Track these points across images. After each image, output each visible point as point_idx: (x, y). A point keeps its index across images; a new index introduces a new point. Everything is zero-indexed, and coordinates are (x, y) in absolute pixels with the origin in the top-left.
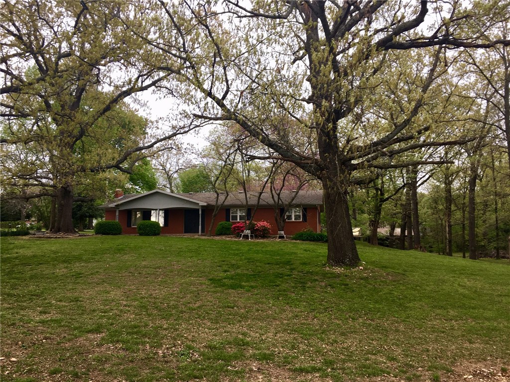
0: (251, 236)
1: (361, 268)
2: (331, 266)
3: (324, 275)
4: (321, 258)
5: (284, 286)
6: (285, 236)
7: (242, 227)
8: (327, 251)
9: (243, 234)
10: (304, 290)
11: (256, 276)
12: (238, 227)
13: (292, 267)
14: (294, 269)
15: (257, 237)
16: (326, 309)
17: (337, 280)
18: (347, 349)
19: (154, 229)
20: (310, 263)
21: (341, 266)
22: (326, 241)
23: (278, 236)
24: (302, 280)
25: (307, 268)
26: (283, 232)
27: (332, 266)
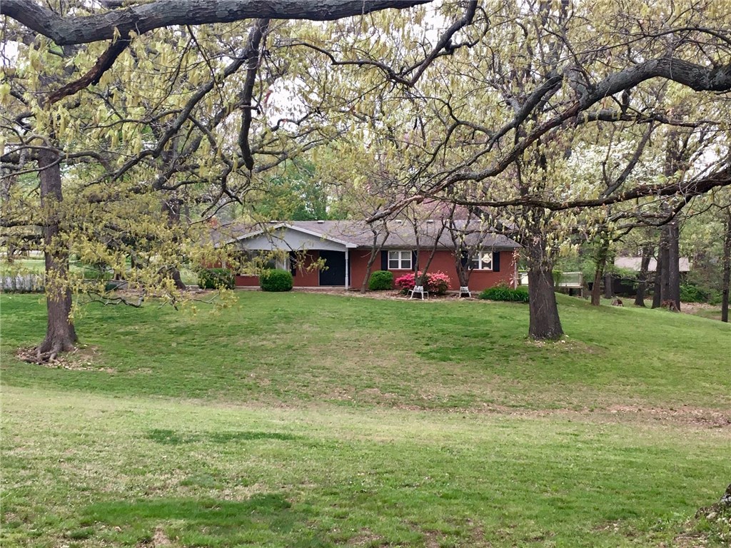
0: (424, 294)
1: (563, 341)
2: (532, 340)
3: (526, 349)
4: (522, 329)
5: (488, 359)
6: (470, 293)
7: (410, 281)
8: (528, 317)
9: (413, 292)
10: (508, 363)
11: (458, 349)
12: (405, 281)
13: (493, 340)
14: (494, 343)
15: (431, 294)
16: (527, 377)
17: (539, 354)
18: (542, 399)
19: (285, 282)
20: (510, 336)
21: (543, 340)
22: (527, 302)
23: (460, 293)
24: (504, 354)
25: (508, 342)
26: (466, 288)
27: (534, 339)
